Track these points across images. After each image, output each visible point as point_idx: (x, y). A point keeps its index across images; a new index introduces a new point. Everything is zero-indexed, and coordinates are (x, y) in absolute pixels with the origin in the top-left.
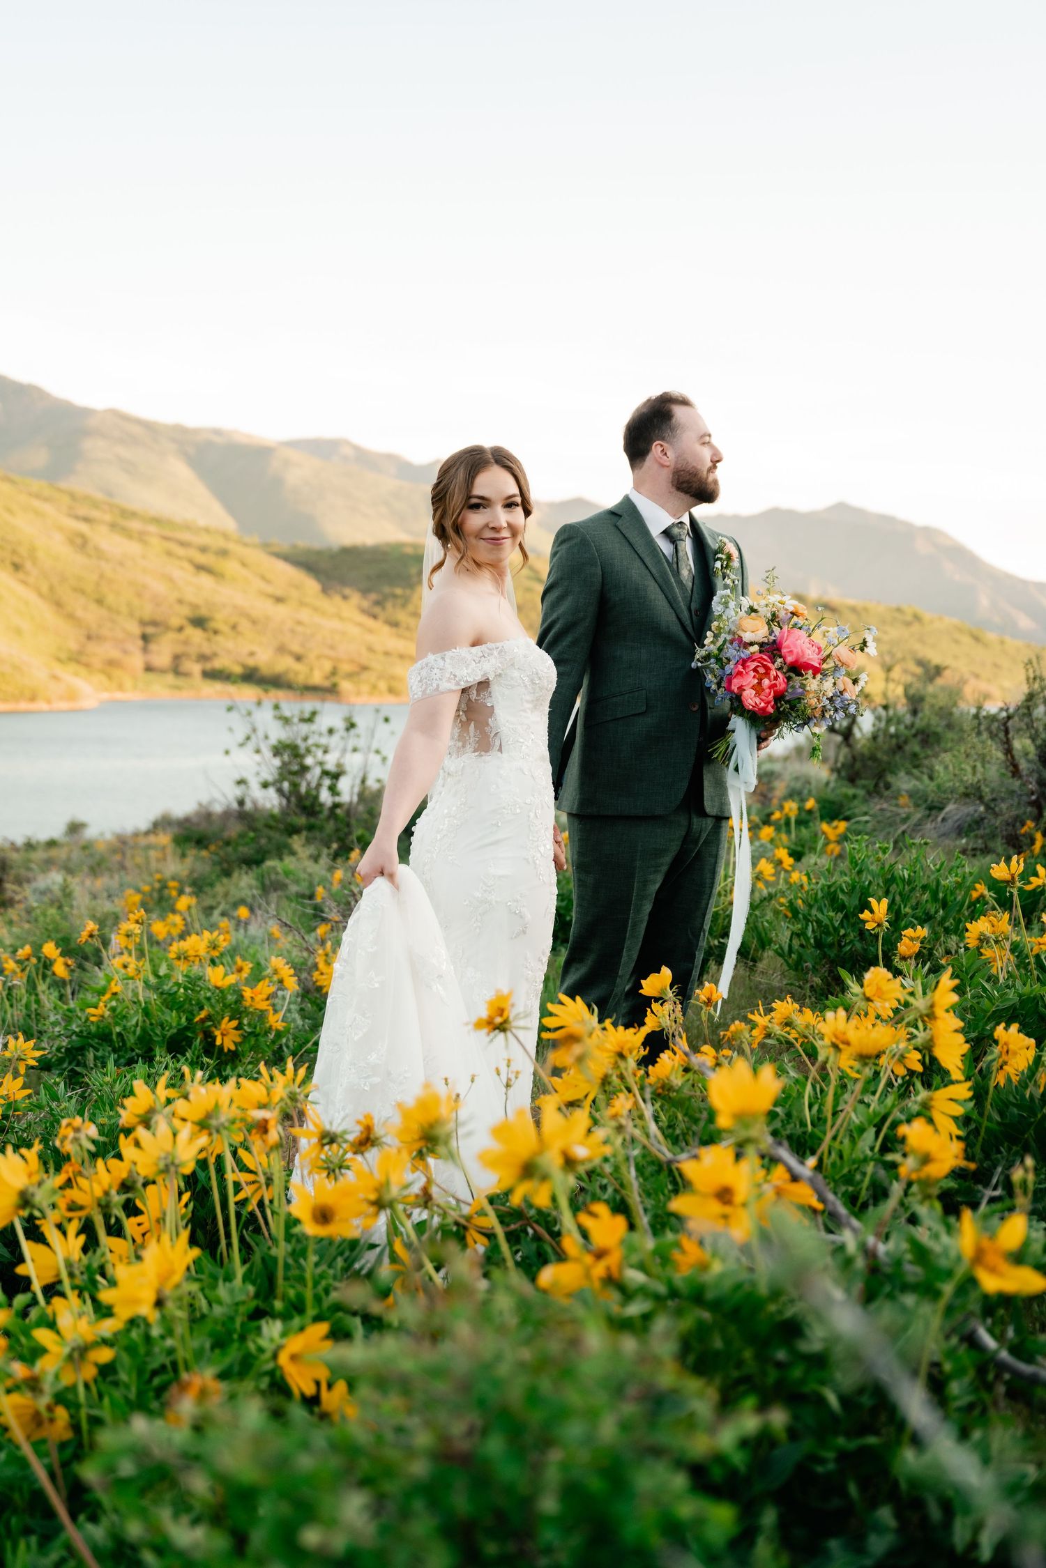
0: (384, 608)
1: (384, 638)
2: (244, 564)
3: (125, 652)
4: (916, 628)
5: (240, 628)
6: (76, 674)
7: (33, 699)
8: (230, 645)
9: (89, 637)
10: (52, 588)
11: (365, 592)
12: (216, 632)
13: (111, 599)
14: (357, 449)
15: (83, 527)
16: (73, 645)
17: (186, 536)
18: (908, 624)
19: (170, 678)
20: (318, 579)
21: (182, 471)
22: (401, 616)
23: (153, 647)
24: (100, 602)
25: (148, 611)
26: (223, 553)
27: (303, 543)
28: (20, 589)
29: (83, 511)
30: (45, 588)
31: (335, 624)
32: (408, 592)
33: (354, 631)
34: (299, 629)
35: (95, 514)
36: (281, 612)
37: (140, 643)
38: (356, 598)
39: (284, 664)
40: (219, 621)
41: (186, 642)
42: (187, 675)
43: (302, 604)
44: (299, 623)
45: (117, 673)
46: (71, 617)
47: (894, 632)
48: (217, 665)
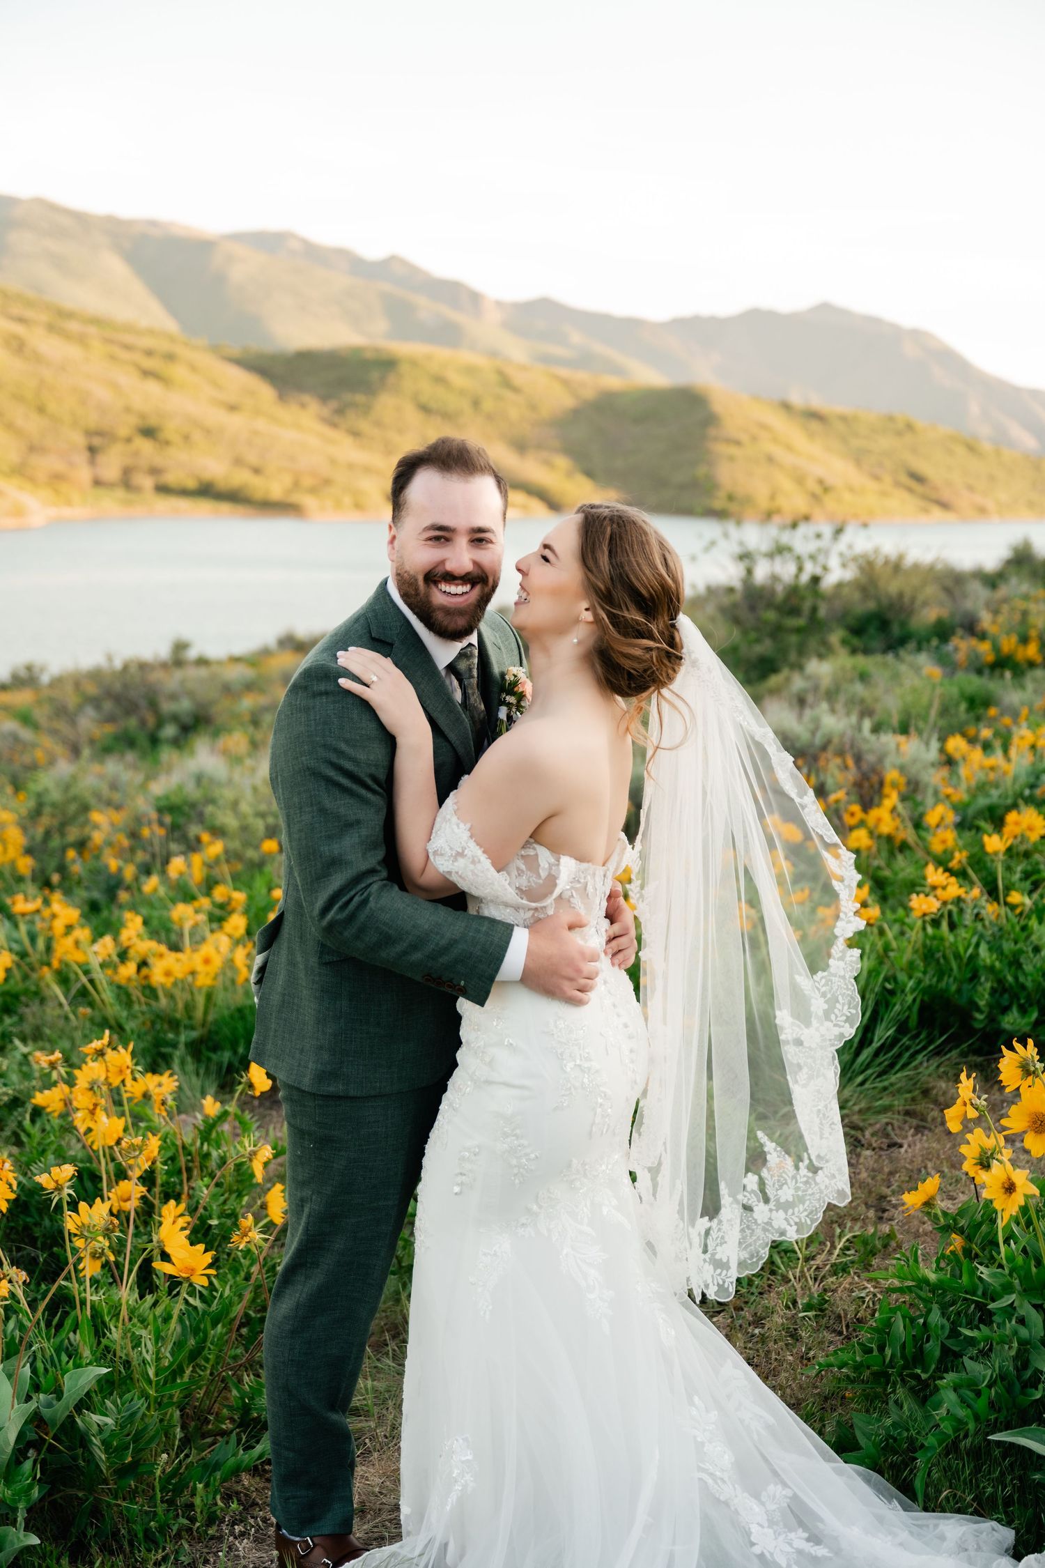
0: (345, 417)
1: (346, 450)
2: (193, 370)
3: (71, 465)
4: (908, 438)
5: (193, 439)
6: (20, 489)
8: (183, 457)
9: (31, 449)
11: (324, 399)
12: (167, 443)
13: (52, 407)
14: (304, 242)
15: (19, 329)
16: (15, 457)
17: (128, 338)
18: (900, 434)
19: (120, 493)
20: (274, 386)
21: (115, 266)
22: (364, 425)
23: (101, 459)
24: (41, 410)
25: (93, 420)
26: (170, 357)
27: (257, 346)
29: (16, 310)
31: (293, 434)
32: (370, 399)
33: (314, 441)
34: (256, 440)
35: (29, 314)
36: (235, 422)
37: (86, 455)
38: (314, 406)
39: (241, 478)
40: (170, 430)
41: (136, 454)
42: (138, 489)
43: (257, 412)
44: (255, 433)
45: (63, 487)
46: (11, 428)
47: (885, 442)
48: (171, 478)
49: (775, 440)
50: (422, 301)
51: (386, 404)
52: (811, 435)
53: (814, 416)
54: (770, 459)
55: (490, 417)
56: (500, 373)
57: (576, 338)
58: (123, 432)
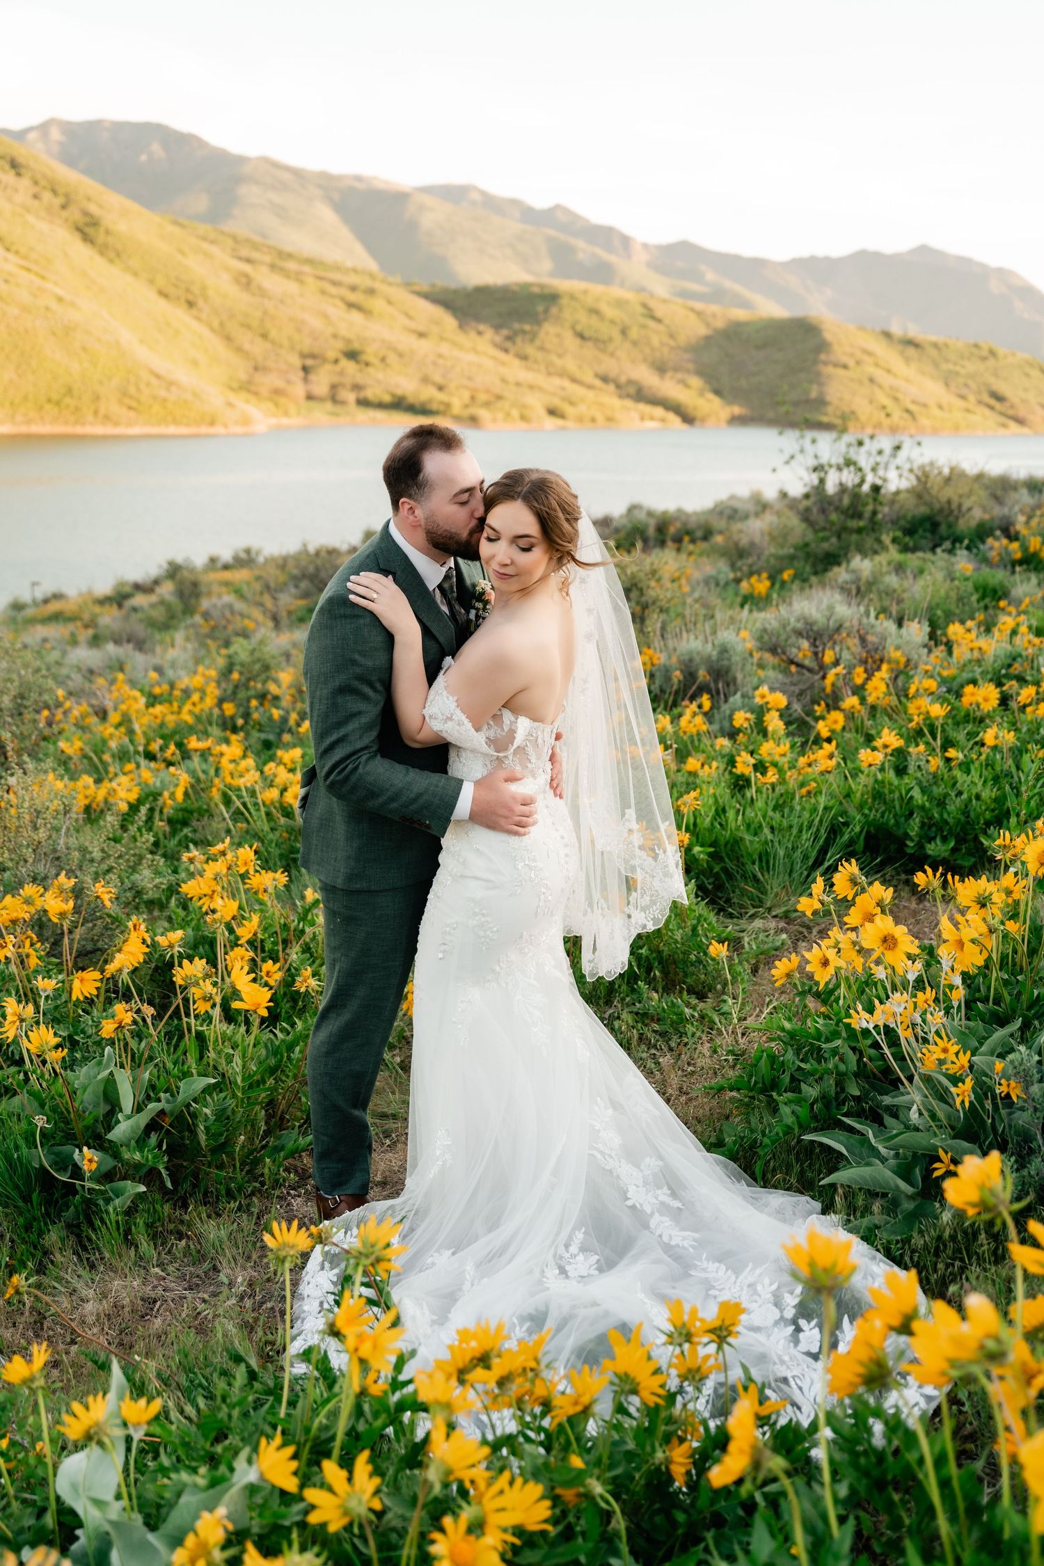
0: (514, 343)
1: (515, 370)
2: (389, 302)
3: (289, 382)
4: (991, 362)
5: (388, 360)
6: (247, 402)
7: (212, 423)
8: (380, 376)
9: (256, 369)
10: (222, 324)
11: (497, 327)
12: (367, 364)
13: (273, 334)
14: (484, 194)
15: (247, 268)
16: (243, 376)
17: (337, 276)
18: (984, 359)
19: (329, 406)
20: (456, 317)
21: (327, 215)
22: (530, 350)
23: (312, 377)
24: (264, 336)
25: (306, 344)
26: (371, 292)
27: (441, 283)
28: (195, 324)
29: (244, 252)
30: (216, 324)
31: (471, 357)
32: (535, 328)
33: (489, 364)
34: (441, 361)
35: (255, 255)
36: (423, 346)
37: (301, 374)
38: (489, 333)
39: (428, 394)
40: (370, 354)
41: (342, 373)
42: (343, 403)
43: (442, 339)
44: (440, 356)
45: (282, 400)
46: (239, 350)
47: (971, 367)
48: (370, 394)
49: (877, 365)
50: (581, 244)
51: (549, 331)
52: (908, 360)
53: (911, 343)
54: (872, 380)
55: (635, 343)
56: (645, 306)
57: (710, 276)
58: (331, 354)
